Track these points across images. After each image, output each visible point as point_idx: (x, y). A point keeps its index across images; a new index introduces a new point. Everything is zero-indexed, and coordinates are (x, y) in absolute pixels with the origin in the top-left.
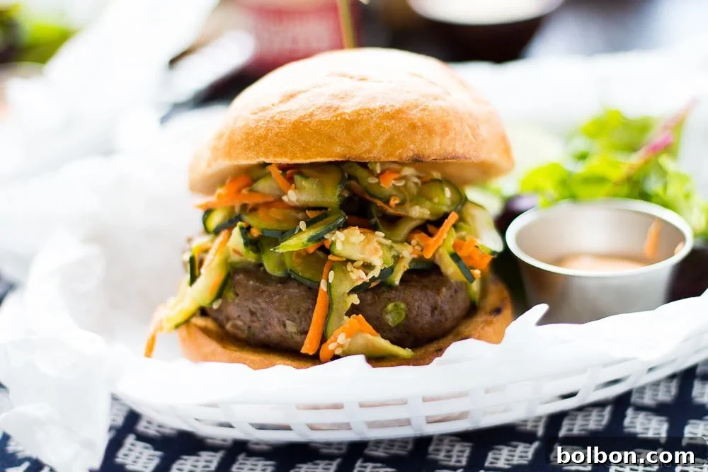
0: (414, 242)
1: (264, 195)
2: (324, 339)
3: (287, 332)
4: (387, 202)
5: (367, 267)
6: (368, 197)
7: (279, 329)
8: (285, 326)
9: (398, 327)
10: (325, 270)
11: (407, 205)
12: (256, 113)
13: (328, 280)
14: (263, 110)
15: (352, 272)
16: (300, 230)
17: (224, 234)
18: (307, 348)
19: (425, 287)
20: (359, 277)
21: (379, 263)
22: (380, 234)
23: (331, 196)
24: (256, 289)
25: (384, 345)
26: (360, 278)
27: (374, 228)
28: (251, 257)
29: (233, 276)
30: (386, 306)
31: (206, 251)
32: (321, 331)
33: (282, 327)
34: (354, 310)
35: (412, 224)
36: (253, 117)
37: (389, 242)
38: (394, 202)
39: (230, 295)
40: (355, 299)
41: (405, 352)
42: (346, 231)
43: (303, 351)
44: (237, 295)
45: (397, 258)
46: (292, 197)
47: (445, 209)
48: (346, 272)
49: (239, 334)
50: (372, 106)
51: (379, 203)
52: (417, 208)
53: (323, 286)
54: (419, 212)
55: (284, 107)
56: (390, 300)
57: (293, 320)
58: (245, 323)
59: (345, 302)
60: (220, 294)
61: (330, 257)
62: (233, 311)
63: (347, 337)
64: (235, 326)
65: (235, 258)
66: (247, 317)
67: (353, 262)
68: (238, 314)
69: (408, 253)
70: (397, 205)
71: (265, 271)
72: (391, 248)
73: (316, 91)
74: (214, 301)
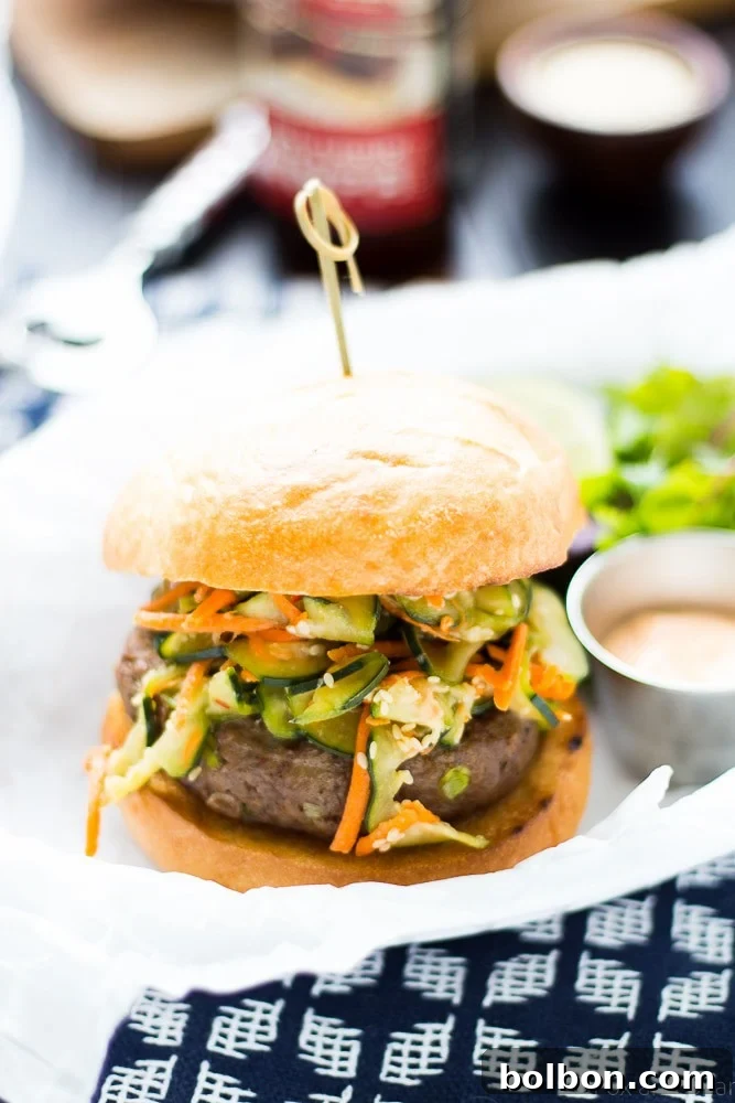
0: (475, 680)
1: (258, 620)
2: (363, 832)
3: (306, 818)
4: (437, 624)
5: (421, 731)
7: (293, 812)
8: (301, 809)
9: (457, 797)
10: (361, 738)
11: (464, 626)
12: (247, 519)
13: (367, 753)
14: (260, 515)
15: (401, 740)
16: (324, 685)
17: (194, 672)
18: (341, 842)
19: (492, 737)
21: (437, 727)
22: (433, 680)
23: (362, 631)
24: (249, 755)
25: (447, 832)
26: (413, 749)
27: (425, 670)
28: (246, 710)
29: (217, 731)
30: (443, 775)
31: (172, 692)
32: (359, 822)
33: (298, 811)
34: (403, 794)
35: (470, 652)
36: (243, 523)
37: (446, 689)
38: (446, 624)
39: (213, 760)
40: (406, 778)
41: (476, 842)
42: (393, 689)
43: (334, 847)
44: (224, 762)
45: (456, 707)
46: (303, 628)
47: (510, 623)
48: (391, 741)
49: (230, 813)
50: (424, 514)
51: (425, 629)
52: (477, 629)
53: (360, 760)
54: (479, 634)
56: (448, 765)
57: (314, 802)
58: (237, 799)
59: (392, 781)
60: (199, 760)
61: (369, 721)
62: (221, 779)
63: (401, 832)
64: (221, 802)
65: (216, 709)
66: (243, 794)
67: (400, 725)
68: (228, 785)
69: (469, 697)
70: (450, 629)
71: (262, 725)
72: (447, 694)
73: (339, 488)
74: (190, 771)
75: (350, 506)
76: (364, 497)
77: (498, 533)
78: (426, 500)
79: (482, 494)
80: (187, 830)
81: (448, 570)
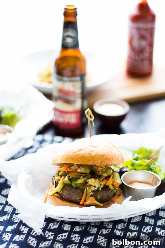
0: (104, 181)
1: (73, 169)
2: (85, 201)
4: (99, 172)
5: (95, 187)
6: (95, 171)
7: (75, 198)
8: (76, 198)
9: (100, 199)
10: (86, 187)
11: (103, 173)
12: (72, 153)
13: (86, 189)
14: (74, 152)
16: (81, 178)
17: (63, 177)
18: (81, 203)
19: (106, 191)
20: (93, 189)
21: (97, 186)
22: (98, 180)
23: (88, 171)
24: (70, 189)
25: (98, 203)
27: (96, 178)
28: (70, 183)
29: (65, 186)
30: (98, 195)
31: (59, 180)
32: (84, 199)
34: (91, 196)
35: (104, 177)
36: (72, 154)
37: (99, 181)
38: (100, 173)
39: (64, 190)
40: (92, 193)
41: (102, 205)
42: (91, 179)
43: (80, 203)
44: (66, 190)
45: (101, 185)
46: (79, 171)
47: (110, 174)
48: (90, 188)
49: (66, 198)
50: (98, 154)
51: (97, 173)
52: (105, 174)
53: (85, 190)
54: (105, 175)
55: (79, 152)
56: (99, 193)
57: (78, 197)
58: (67, 196)
59: (90, 194)
60: (62, 190)
61: (87, 184)
62: (65, 193)
63: (90, 201)
64: (65, 197)
65: (66, 182)
66: (68, 195)
67: (92, 185)
68: (66, 194)
69: (103, 184)
70: (101, 173)
71: (72, 185)
72: (99, 183)
73: (86, 149)
74: (61, 191)
75: (87, 152)
76: (90, 151)
77: (108, 158)
78: (98, 152)
79: (107, 153)
80: (59, 201)
81: (100, 162)
